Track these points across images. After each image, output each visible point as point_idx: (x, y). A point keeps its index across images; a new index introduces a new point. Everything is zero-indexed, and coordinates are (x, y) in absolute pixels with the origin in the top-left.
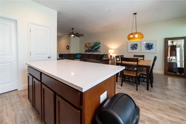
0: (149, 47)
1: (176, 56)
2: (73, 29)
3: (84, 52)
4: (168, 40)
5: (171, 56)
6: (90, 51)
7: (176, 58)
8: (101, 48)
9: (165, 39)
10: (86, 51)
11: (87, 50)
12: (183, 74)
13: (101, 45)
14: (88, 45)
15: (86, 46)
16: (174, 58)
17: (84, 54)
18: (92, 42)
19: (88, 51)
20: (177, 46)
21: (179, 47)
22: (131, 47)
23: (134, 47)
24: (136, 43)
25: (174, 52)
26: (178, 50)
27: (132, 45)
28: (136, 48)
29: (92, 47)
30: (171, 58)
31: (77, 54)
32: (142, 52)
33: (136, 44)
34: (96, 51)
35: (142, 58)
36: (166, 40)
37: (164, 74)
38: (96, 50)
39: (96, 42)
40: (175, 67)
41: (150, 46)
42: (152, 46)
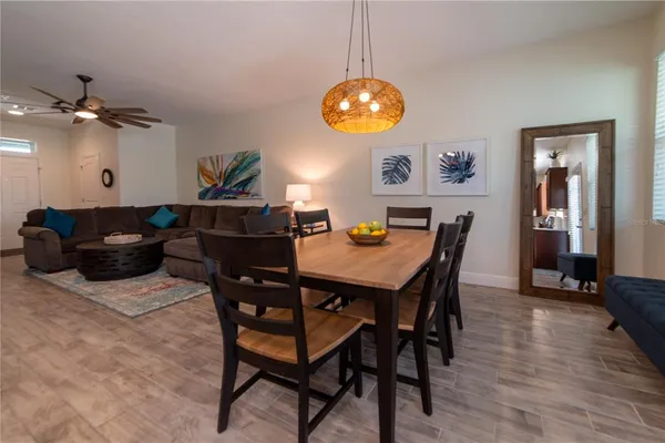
0: (460, 168)
1: (566, 206)
2: (85, 80)
3: (193, 200)
4: (534, 137)
5: (550, 206)
6: (217, 193)
7: (567, 214)
8: (262, 177)
9: (523, 130)
10: (202, 196)
11: (208, 190)
12: (594, 284)
13: (262, 165)
14: (209, 167)
15: (202, 171)
16: (560, 214)
17: (191, 208)
18: (226, 152)
19: (209, 195)
20: (570, 171)
21: (578, 174)
22: (385, 173)
23: (396, 170)
24: (405, 154)
25: (562, 192)
26: (573, 183)
27: (386, 162)
28: (405, 178)
29: (228, 176)
30: (551, 214)
31: (156, 209)
32: (430, 192)
33: (406, 159)
34: (242, 193)
35: (422, 222)
36: (528, 138)
37: (517, 288)
38: (243, 188)
39: (244, 150)
40: (563, 252)
41: (463, 166)
42: (468, 164)
